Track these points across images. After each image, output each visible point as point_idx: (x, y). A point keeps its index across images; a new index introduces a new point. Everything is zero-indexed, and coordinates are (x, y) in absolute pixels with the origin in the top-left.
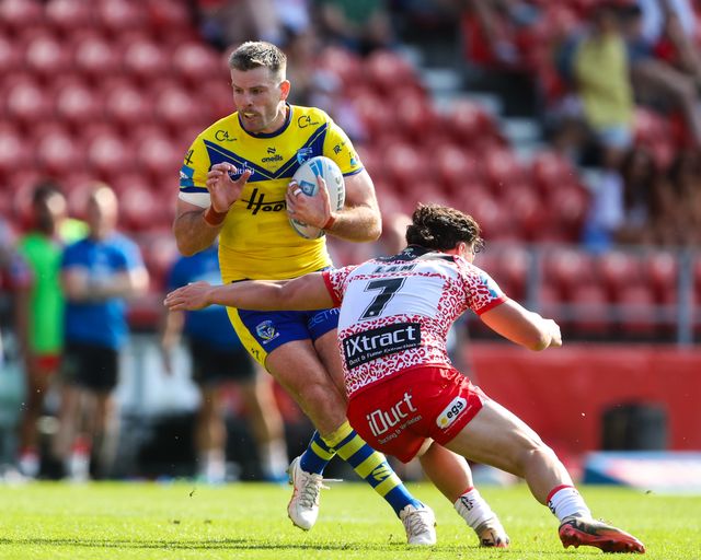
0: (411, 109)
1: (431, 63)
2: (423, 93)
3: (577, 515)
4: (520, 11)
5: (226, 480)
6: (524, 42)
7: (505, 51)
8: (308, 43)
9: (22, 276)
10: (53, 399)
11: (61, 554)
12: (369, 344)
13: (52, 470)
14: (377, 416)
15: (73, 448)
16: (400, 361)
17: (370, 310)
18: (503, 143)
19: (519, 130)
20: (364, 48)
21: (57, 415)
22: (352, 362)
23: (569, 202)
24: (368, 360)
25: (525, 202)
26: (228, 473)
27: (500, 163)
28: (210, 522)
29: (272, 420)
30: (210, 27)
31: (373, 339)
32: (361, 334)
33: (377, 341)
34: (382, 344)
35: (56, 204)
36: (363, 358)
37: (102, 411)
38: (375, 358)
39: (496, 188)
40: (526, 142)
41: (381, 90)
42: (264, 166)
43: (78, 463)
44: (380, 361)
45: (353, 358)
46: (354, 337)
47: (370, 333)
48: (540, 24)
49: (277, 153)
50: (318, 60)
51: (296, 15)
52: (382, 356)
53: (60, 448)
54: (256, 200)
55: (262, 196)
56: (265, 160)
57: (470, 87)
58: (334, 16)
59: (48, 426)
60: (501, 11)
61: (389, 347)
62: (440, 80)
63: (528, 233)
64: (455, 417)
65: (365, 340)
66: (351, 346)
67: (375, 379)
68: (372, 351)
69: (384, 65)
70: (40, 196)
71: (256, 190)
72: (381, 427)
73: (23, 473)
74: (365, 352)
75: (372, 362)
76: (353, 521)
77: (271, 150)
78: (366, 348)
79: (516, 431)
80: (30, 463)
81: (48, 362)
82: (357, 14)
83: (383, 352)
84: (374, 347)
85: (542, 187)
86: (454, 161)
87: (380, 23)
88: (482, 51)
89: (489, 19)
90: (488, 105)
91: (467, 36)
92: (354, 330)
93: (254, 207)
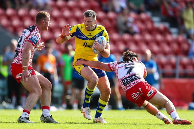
0: (149, 26)
1: (154, 15)
2: (152, 22)
3: (176, 118)
4: (174, 3)
5: (109, 109)
6: (175, 10)
7: (171, 13)
8: (126, 11)
9: (62, 63)
10: (69, 91)
11: (72, 126)
12: (129, 79)
13: (70, 107)
14: (134, 94)
15: (74, 102)
16: (137, 81)
17: (128, 73)
18: (170, 33)
19: (174, 30)
20: (139, 12)
21: (71, 95)
22: (125, 84)
23: (185, 46)
24: (129, 83)
25: (175, 46)
26: (109, 108)
27: (169, 38)
28: (105, 119)
29: (119, 96)
30: (104, 7)
31: (130, 78)
32: (127, 78)
33: (131, 79)
34: (132, 79)
35: (70, 47)
36: (128, 83)
37: (80, 94)
38: (131, 82)
39: (169, 43)
40: (175, 33)
41: (143, 21)
42: (88, 37)
43: (75, 106)
44: (132, 82)
45: (125, 83)
46: (125, 79)
47: (129, 77)
48: (178, 7)
49: (91, 34)
50: (129, 15)
51: (123, 4)
52: (133, 81)
53: (71, 102)
54: (85, 44)
55: (87, 44)
56: (88, 36)
57: (163, 21)
58: (132, 5)
59: (68, 97)
60: (169, 3)
61: (134, 79)
62: (156, 19)
63: (176, 53)
64: (151, 94)
65: (128, 79)
66: (125, 81)
67: (132, 86)
68: (130, 81)
69: (143, 16)
70: (66, 46)
71: (85, 42)
72: (135, 96)
73: (63, 108)
74: (128, 81)
75: (130, 83)
76: (137, 118)
77: (90, 34)
78: (128, 80)
79: (163, 98)
80: (64, 106)
81: (68, 83)
82: (137, 4)
83: (132, 80)
84: (130, 80)
85: (179, 43)
86: (159, 37)
87: (142, 6)
88: (165, 12)
89: (167, 5)
90: (167, 25)
91: (162, 9)
92: (125, 77)
93: (85, 46)
